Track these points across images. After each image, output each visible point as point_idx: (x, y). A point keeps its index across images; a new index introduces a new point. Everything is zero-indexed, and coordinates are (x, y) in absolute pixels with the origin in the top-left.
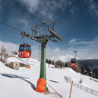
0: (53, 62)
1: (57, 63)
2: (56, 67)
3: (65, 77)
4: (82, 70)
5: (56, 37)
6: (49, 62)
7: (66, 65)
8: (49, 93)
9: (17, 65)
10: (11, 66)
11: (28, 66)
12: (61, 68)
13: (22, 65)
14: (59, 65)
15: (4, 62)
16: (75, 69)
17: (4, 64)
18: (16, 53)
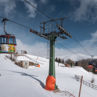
0: (63, 61)
1: (67, 62)
2: (66, 66)
6: (59, 61)
7: (77, 64)
9: (26, 64)
10: (20, 64)
11: (38, 65)
13: (31, 64)
14: (69, 63)
16: (86, 68)
17: (14, 62)
18: (26, 52)
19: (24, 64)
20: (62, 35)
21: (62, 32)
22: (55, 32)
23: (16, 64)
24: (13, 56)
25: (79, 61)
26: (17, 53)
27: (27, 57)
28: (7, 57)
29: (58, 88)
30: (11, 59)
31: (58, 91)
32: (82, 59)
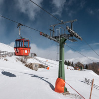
1: (77, 65)
3: (86, 79)
5: (75, 36)
8: (68, 94)
9: (36, 66)
10: (30, 66)
11: (47, 68)
12: (81, 70)
13: (41, 66)
14: (79, 66)
16: (96, 72)
17: (24, 65)
19: (34, 66)
21: (72, 34)
22: (65, 34)
23: (27, 66)
24: (23, 58)
27: (37, 59)
28: (18, 59)
29: (68, 90)
30: (22, 61)
31: (67, 94)
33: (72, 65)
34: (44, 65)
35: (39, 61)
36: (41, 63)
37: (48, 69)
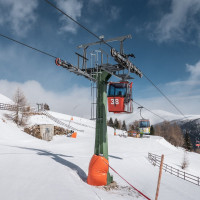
0: (124, 125)
1: (132, 127)
2: (130, 135)
3: (150, 155)
4: (187, 140)
6: (116, 125)
7: (152, 131)
9: (48, 131)
10: (35, 132)
11: (72, 134)
12: (141, 136)
13: (59, 131)
14: (136, 130)
15: (21, 124)
16: (170, 139)
17: (22, 128)
18: (47, 108)
19: (43, 131)
20: (121, 72)
21: (122, 65)
22: (108, 65)
23: (27, 131)
24: (20, 115)
25: (157, 126)
26: (28, 109)
27: (50, 117)
28: (7, 116)
30: (16, 121)
32: (162, 121)
33: (124, 127)
34: (65, 128)
35: (56, 120)
36: (59, 125)
37: (75, 136)
